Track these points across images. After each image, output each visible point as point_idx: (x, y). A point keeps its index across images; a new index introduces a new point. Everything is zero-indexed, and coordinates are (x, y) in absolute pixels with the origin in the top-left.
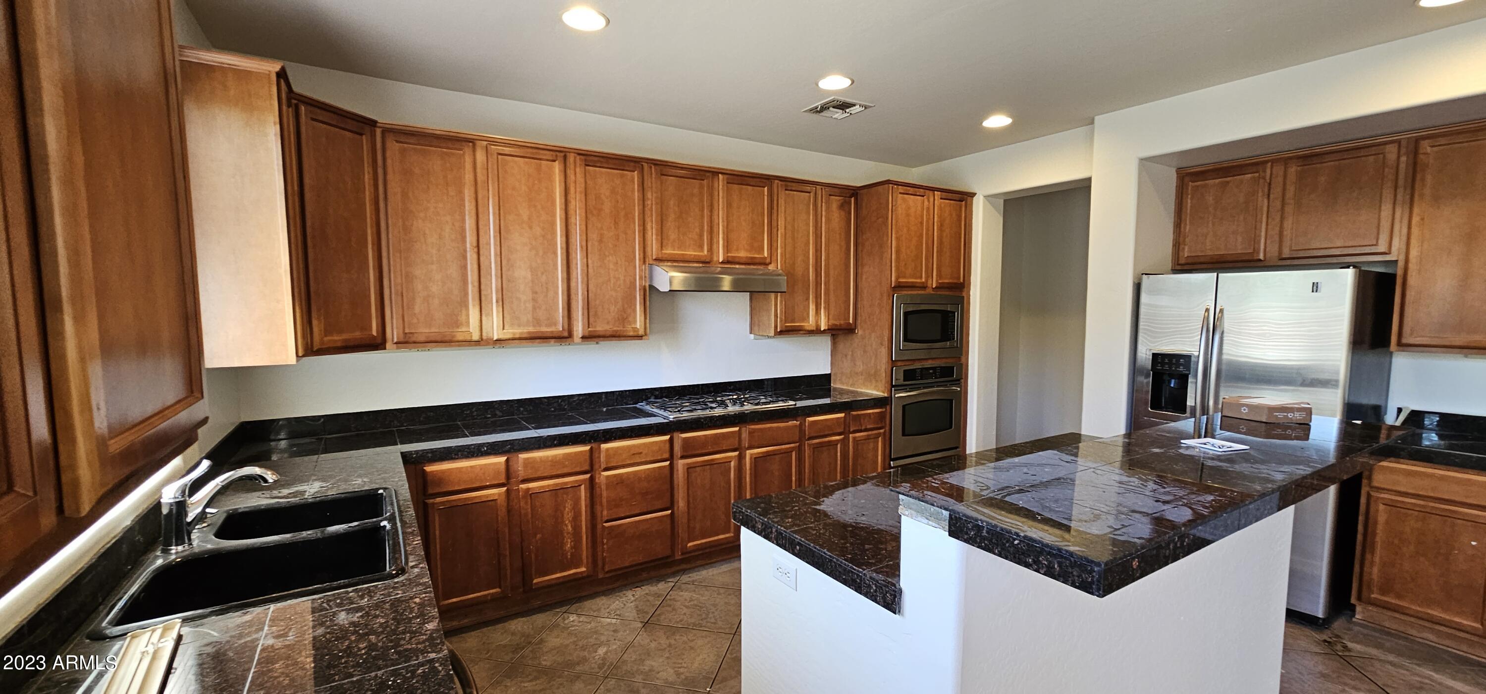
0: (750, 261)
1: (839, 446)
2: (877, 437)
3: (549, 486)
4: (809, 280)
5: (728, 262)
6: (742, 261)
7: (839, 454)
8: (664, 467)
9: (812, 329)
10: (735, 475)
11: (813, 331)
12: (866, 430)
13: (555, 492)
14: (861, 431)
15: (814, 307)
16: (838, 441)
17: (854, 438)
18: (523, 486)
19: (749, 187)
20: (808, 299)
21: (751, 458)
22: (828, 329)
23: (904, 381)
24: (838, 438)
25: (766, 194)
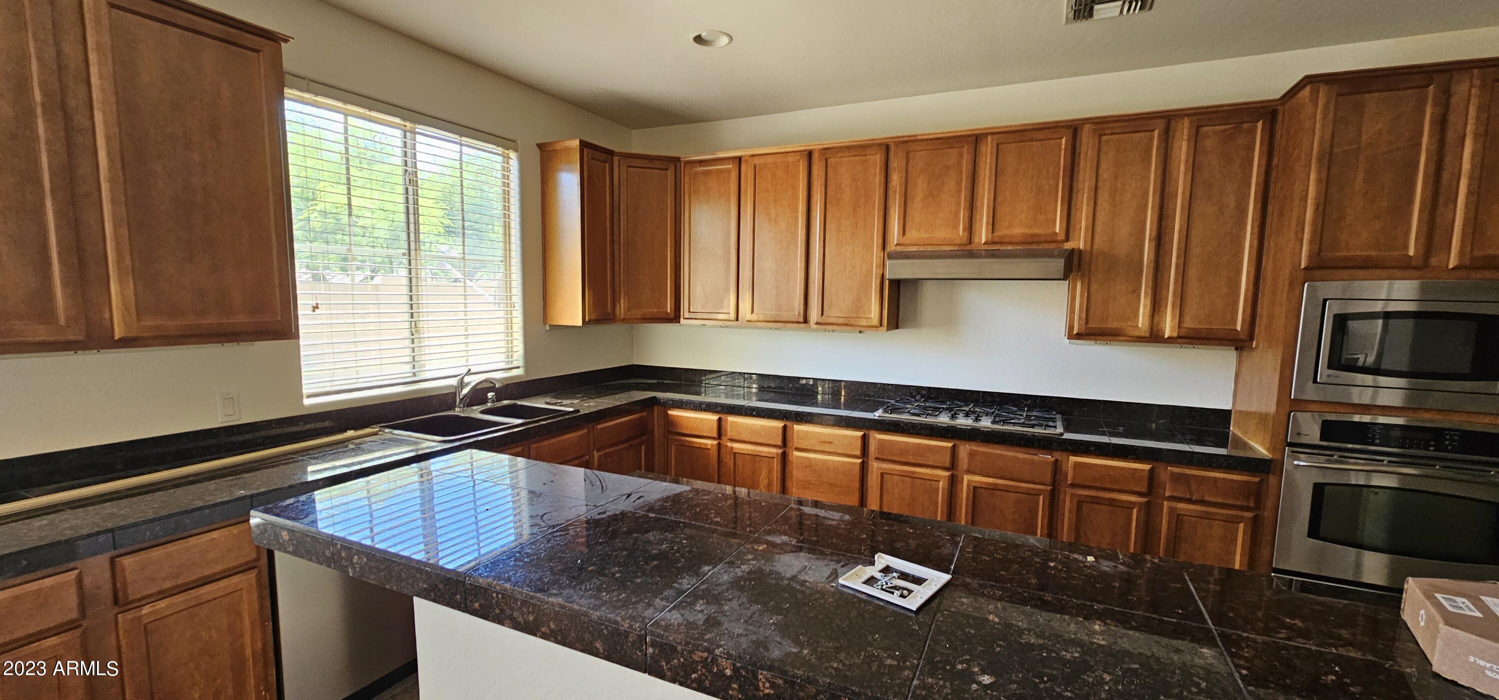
0: (1030, 240)
1: (1135, 511)
2: (1237, 520)
3: (747, 450)
4: (1142, 261)
5: (994, 243)
6: (1015, 240)
7: (1134, 524)
8: (855, 464)
9: (1143, 334)
10: (942, 498)
11: (1145, 337)
12: (1202, 502)
13: (755, 456)
14: (1190, 501)
15: (1148, 302)
16: (1134, 504)
17: (1172, 510)
18: (729, 444)
19: (1034, 143)
20: (1136, 291)
21: (968, 485)
22: (1179, 337)
23: (1321, 440)
24: (1133, 498)
25: (1063, 147)
